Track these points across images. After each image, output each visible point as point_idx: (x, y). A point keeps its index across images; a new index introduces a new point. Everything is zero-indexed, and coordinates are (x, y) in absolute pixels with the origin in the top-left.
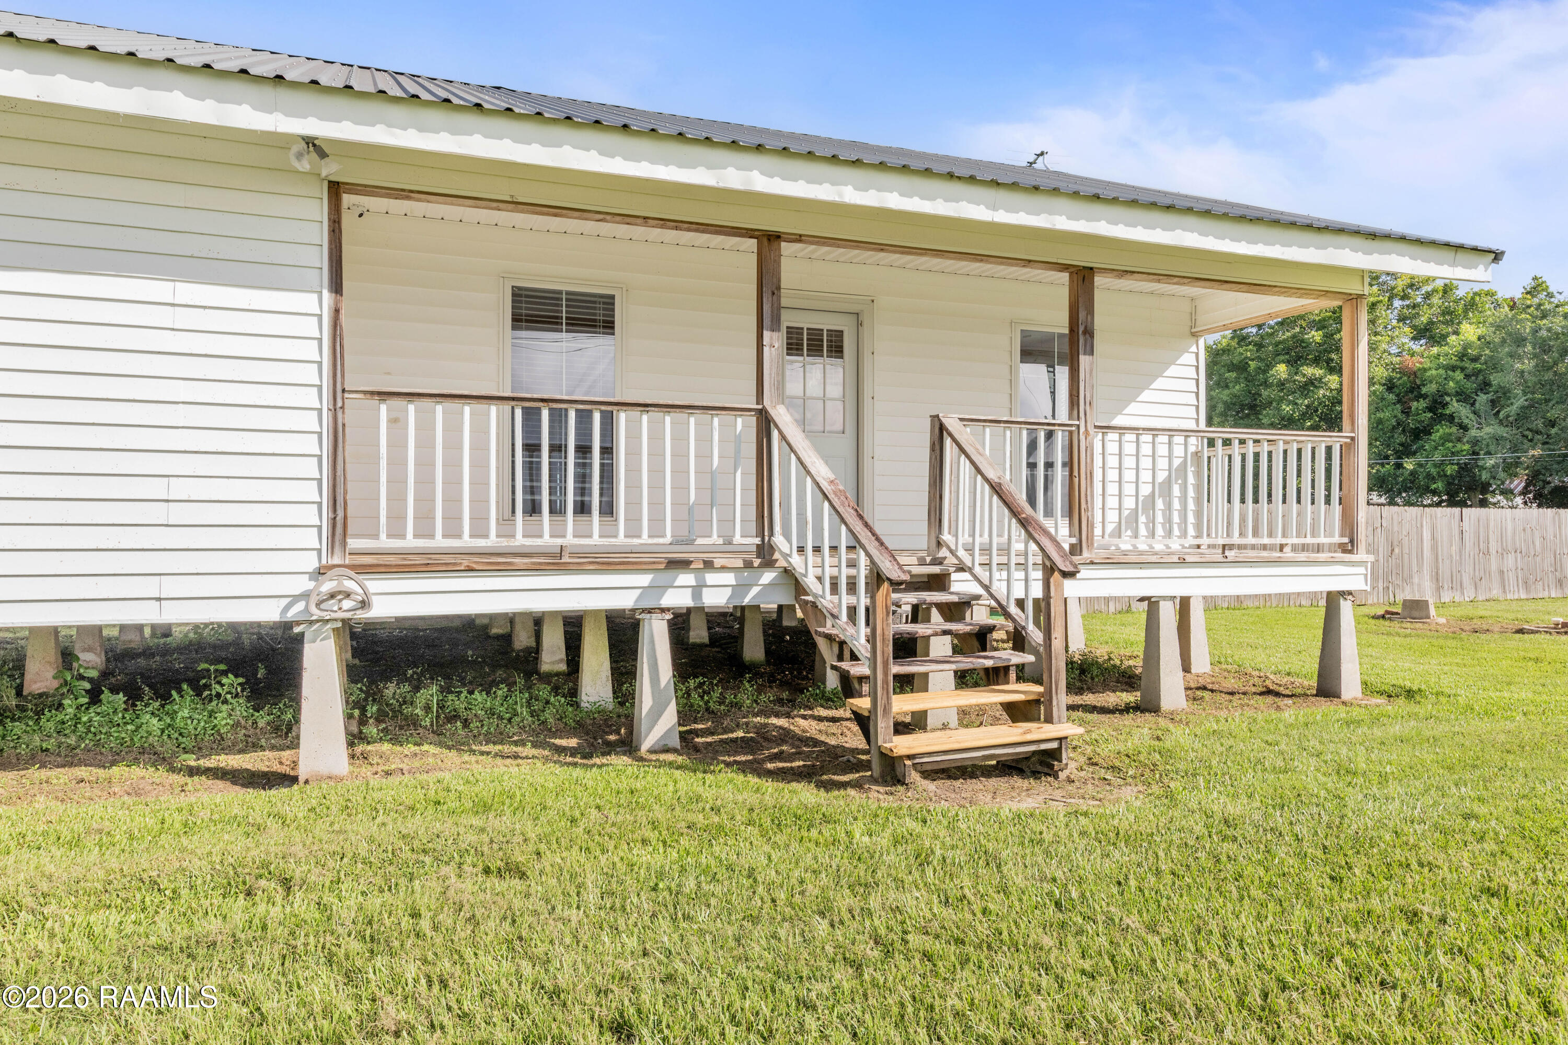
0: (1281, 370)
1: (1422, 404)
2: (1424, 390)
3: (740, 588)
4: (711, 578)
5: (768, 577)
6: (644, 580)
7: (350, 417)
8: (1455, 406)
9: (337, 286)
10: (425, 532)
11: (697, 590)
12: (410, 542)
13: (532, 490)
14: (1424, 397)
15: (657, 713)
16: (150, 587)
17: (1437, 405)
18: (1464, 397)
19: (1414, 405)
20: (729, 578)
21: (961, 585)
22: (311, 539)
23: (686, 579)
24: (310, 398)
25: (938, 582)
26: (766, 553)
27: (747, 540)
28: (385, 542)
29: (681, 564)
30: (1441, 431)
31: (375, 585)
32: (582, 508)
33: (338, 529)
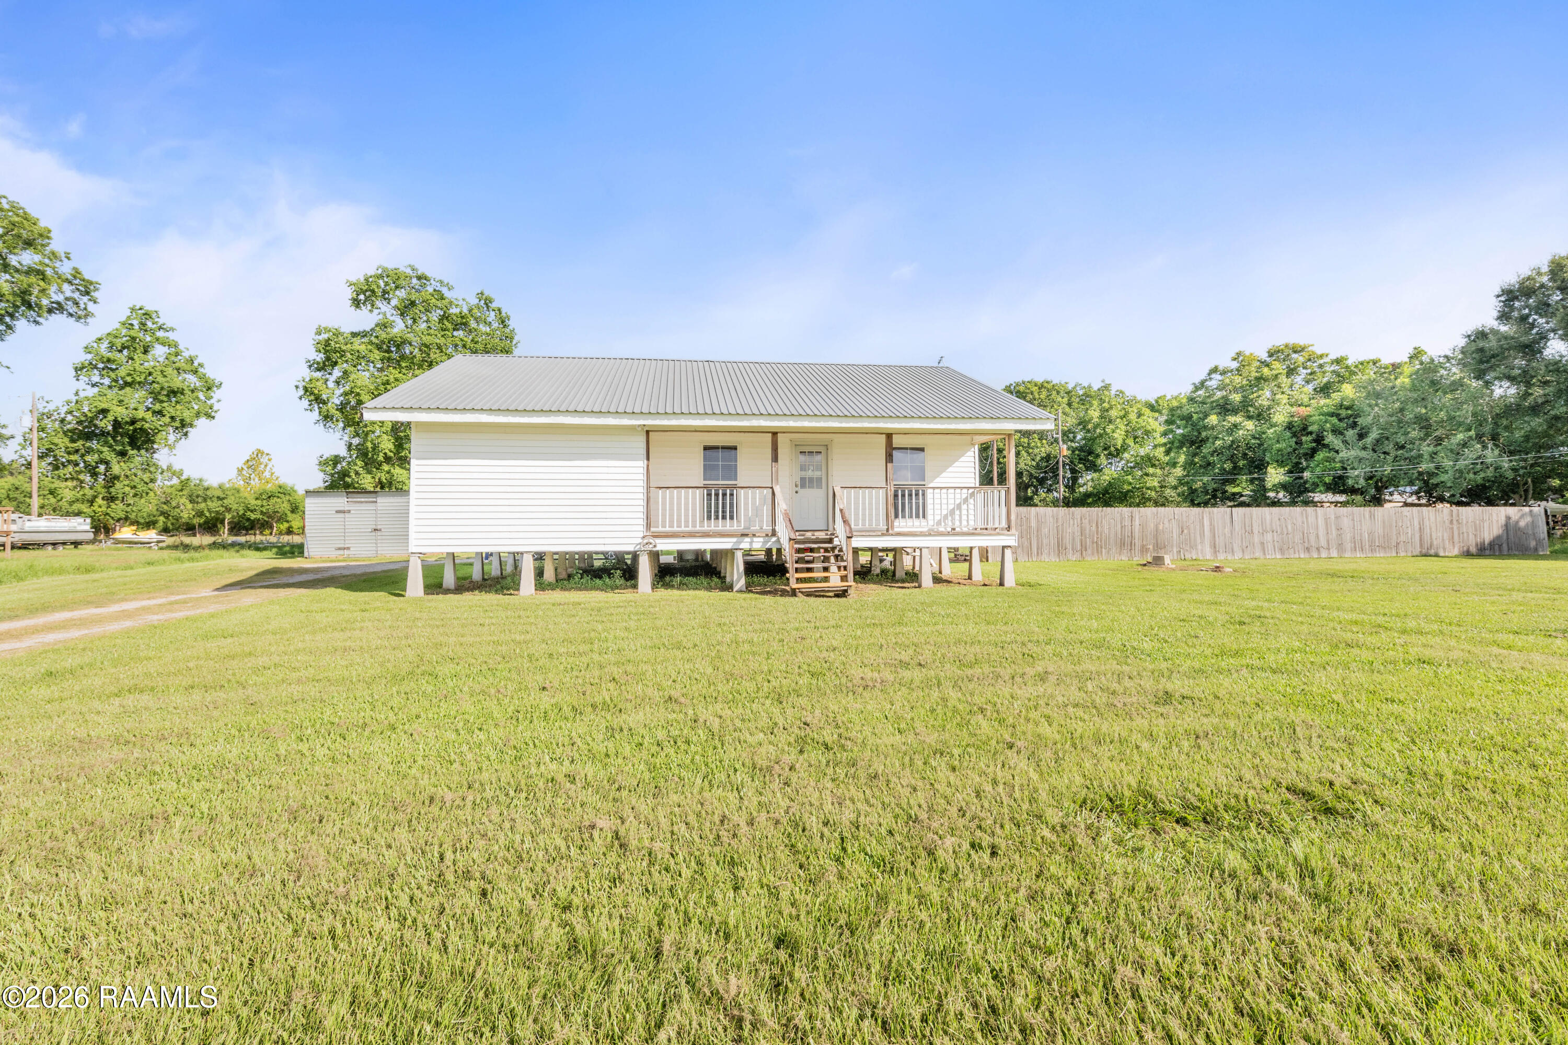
0: (1213, 419)
1: (1309, 438)
2: (1310, 429)
3: (765, 543)
4: (755, 539)
5: (774, 539)
6: (734, 540)
7: (651, 495)
8: (1330, 438)
9: (648, 459)
10: (671, 526)
11: (751, 543)
12: (667, 529)
13: (709, 512)
14: (1311, 433)
15: (738, 580)
16: (602, 541)
17: (1319, 440)
18: (1336, 432)
19: (1304, 438)
20: (761, 539)
21: (836, 542)
22: (641, 528)
23: (747, 539)
24: (641, 490)
25: (830, 541)
26: (774, 533)
27: (768, 528)
28: (660, 529)
29: (747, 535)
30: (1320, 456)
31: (658, 541)
32: (724, 518)
33: (648, 526)
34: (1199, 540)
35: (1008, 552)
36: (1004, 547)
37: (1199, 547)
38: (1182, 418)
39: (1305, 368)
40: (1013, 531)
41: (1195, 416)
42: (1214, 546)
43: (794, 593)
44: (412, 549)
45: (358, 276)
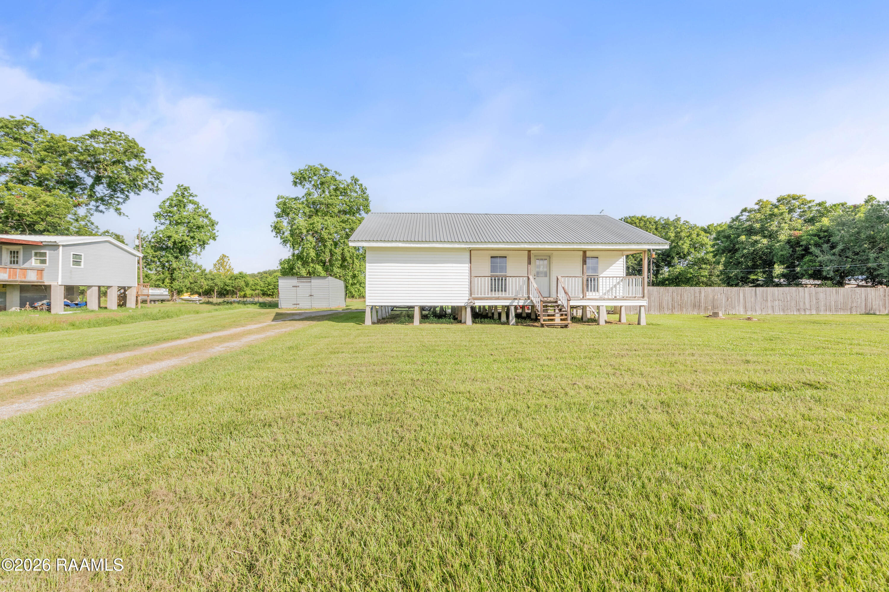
0: (743, 238)
1: (801, 248)
2: (801, 243)
3: (525, 303)
4: (520, 301)
5: (529, 301)
6: (510, 301)
7: (472, 280)
8: (813, 249)
9: (471, 263)
10: (481, 294)
11: (518, 303)
12: (479, 296)
13: (492, 288)
14: (802, 246)
15: (512, 320)
16: (450, 301)
17: (806, 250)
18: (817, 245)
19: (797, 249)
20: (523, 301)
21: (559, 302)
22: (468, 295)
23: (516, 301)
24: (467, 277)
25: (556, 302)
26: (529, 298)
27: (526, 296)
28: (476, 296)
29: (516, 299)
30: (807, 258)
31: (476, 301)
32: (502, 291)
33: (471, 294)
34: (737, 304)
35: (643, 309)
36: (640, 306)
37: (737, 308)
38: (725, 237)
39: (799, 208)
40: (646, 298)
41: (732, 236)
42: (745, 307)
43: (542, 326)
44: (367, 304)
45: (296, 170)
